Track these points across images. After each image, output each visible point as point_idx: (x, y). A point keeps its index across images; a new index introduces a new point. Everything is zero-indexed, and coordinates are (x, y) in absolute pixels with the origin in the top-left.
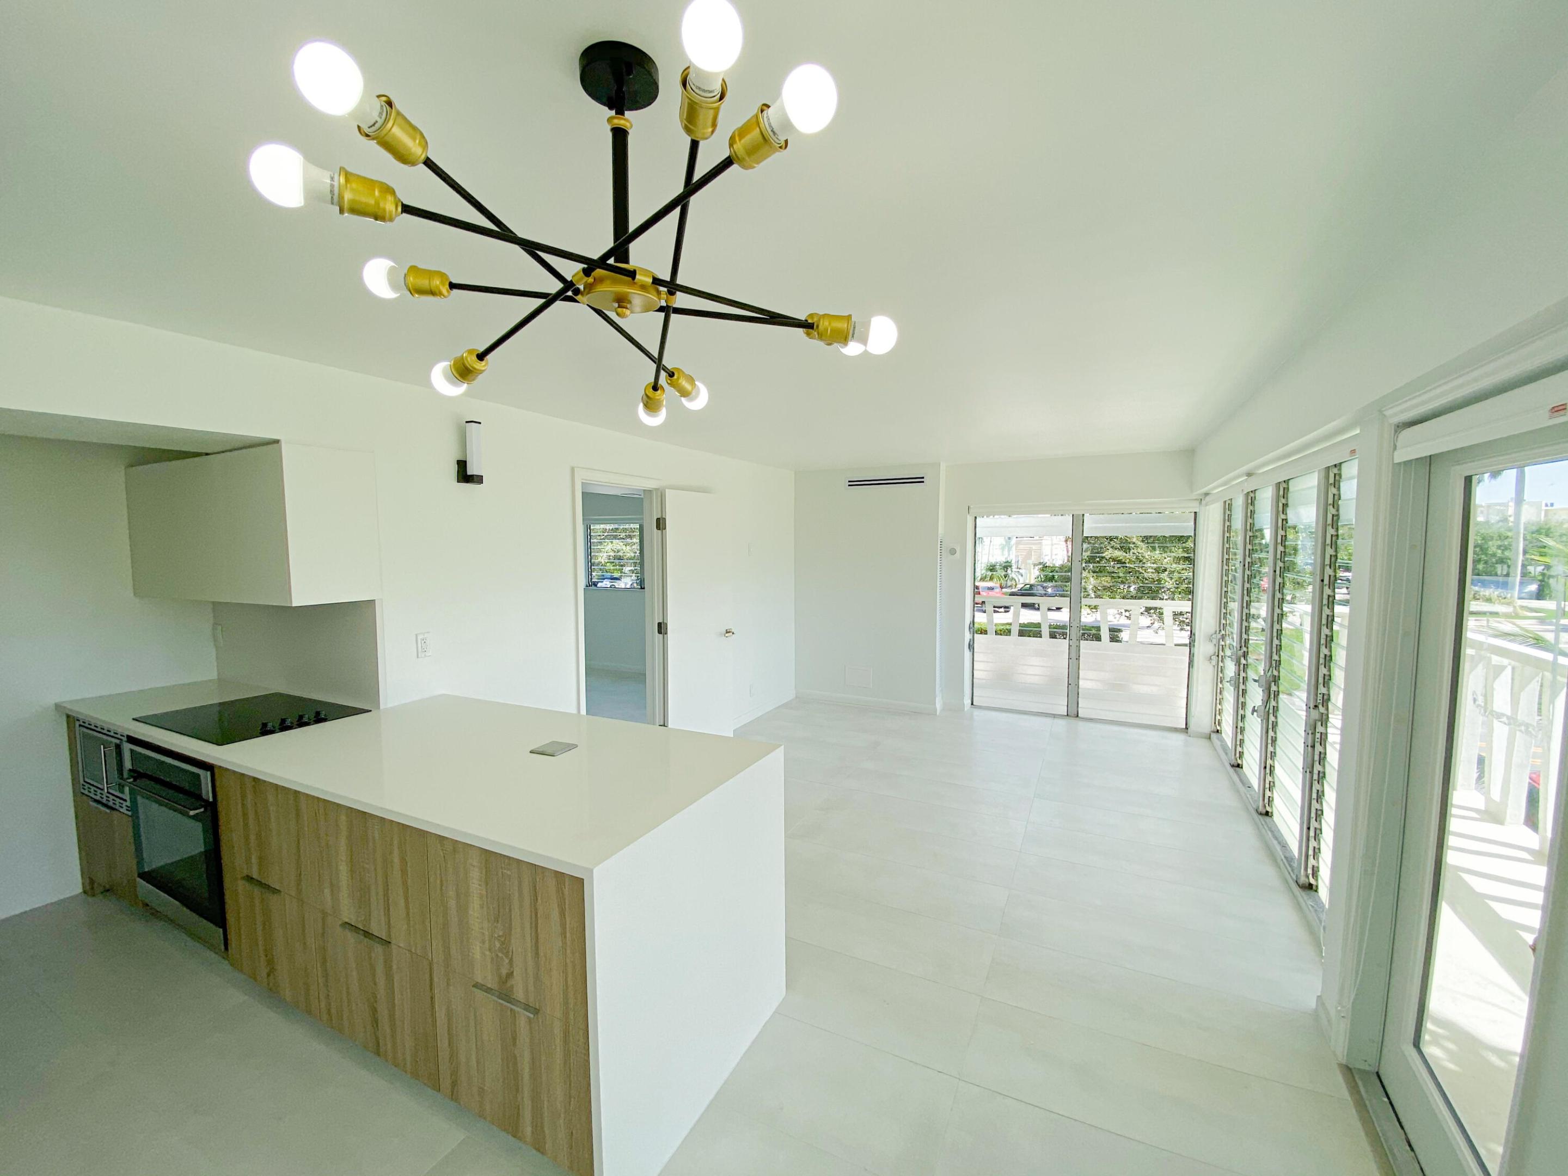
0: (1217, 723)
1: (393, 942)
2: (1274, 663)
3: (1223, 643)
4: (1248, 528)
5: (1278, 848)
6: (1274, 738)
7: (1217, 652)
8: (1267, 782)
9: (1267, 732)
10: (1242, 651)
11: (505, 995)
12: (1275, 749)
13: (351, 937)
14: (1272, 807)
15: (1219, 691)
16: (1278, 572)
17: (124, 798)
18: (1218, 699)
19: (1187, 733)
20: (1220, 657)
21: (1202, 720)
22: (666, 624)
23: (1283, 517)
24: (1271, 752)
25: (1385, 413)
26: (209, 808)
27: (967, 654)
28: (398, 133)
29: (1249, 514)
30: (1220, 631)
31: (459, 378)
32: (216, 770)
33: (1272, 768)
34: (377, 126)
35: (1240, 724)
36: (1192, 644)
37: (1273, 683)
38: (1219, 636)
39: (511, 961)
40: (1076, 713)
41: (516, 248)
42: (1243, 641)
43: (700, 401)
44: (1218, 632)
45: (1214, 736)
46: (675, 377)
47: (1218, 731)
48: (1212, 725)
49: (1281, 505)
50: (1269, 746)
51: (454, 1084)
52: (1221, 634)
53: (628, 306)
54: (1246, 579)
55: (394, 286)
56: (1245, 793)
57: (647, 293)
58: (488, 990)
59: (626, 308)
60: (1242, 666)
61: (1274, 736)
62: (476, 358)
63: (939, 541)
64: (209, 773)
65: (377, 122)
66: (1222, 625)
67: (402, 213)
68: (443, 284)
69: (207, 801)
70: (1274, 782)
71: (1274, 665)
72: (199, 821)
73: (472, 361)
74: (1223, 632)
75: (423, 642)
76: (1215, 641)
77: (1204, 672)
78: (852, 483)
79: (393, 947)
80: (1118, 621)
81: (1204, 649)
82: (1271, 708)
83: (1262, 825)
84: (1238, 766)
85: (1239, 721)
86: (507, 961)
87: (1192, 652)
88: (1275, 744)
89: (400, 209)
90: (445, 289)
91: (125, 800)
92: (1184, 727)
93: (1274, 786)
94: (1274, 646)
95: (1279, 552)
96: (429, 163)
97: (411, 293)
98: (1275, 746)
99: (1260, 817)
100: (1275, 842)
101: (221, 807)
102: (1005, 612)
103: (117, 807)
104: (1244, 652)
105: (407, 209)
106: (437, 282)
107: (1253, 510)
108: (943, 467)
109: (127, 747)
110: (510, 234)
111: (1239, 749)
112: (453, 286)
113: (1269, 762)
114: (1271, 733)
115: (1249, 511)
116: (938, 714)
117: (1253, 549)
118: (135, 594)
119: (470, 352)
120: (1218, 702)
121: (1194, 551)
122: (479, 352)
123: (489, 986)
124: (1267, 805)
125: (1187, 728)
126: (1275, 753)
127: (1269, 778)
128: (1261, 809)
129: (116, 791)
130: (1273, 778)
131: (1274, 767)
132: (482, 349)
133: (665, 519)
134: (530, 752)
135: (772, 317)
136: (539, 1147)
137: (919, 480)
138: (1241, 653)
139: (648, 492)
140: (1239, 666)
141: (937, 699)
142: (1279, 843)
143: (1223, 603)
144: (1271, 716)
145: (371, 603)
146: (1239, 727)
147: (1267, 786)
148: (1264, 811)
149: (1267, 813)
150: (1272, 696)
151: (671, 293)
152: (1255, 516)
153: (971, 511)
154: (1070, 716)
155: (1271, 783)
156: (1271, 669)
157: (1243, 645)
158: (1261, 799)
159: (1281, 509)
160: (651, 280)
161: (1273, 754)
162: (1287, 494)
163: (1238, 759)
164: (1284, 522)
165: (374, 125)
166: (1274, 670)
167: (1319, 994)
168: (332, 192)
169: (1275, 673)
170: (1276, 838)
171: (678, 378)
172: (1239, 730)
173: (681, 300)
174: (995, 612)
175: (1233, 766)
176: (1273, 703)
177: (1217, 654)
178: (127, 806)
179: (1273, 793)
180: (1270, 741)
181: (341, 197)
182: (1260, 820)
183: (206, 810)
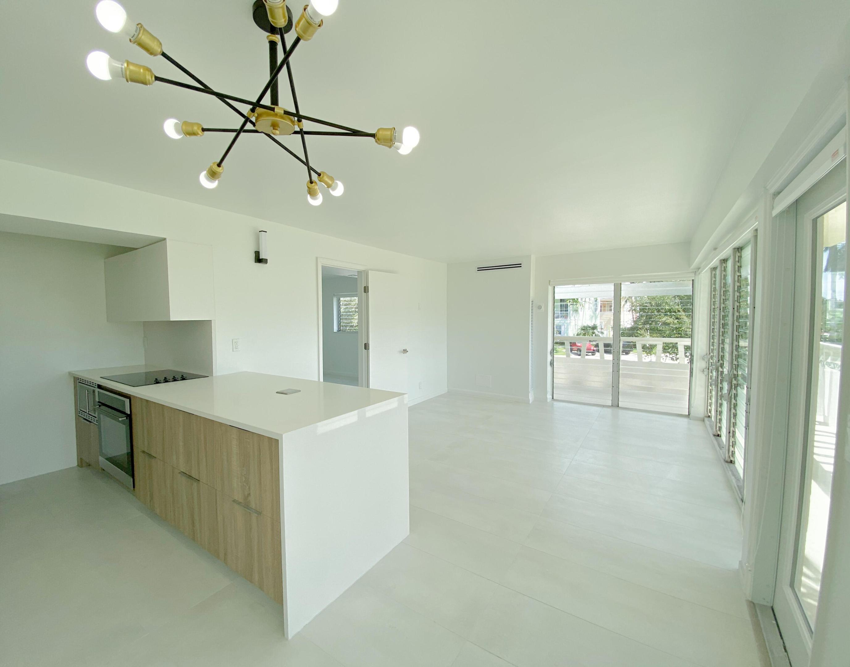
0: (708, 411)
1: (201, 480)
2: (734, 366)
3: (712, 361)
4: (722, 285)
5: (734, 481)
6: (735, 414)
7: (708, 366)
8: (731, 442)
9: (730, 410)
10: (720, 363)
11: (246, 505)
12: (736, 421)
13: (184, 479)
14: (734, 457)
15: (709, 391)
16: (736, 309)
17: (96, 416)
18: (709, 396)
19: (689, 417)
20: (710, 369)
21: (699, 408)
22: (369, 344)
23: (738, 274)
24: (733, 423)
25: (767, 188)
26: (128, 418)
27: (549, 368)
28: (145, 39)
29: (723, 277)
30: (710, 353)
31: (211, 177)
32: (132, 397)
33: (734, 433)
34: (135, 36)
35: (719, 409)
36: (692, 362)
37: (734, 379)
38: (709, 357)
39: (249, 488)
40: (617, 404)
41: (214, 97)
42: (720, 356)
43: (339, 190)
44: (708, 354)
45: (706, 419)
46: (321, 176)
47: (709, 416)
48: (705, 412)
49: (737, 267)
50: (732, 419)
51: (225, 554)
52: (710, 355)
53: (278, 129)
54: (721, 318)
55: (178, 132)
56: (719, 450)
57: (284, 120)
58: (239, 503)
59: (277, 130)
60: (720, 373)
61: (735, 412)
62: (217, 166)
63: (531, 301)
64: (128, 400)
65: (135, 34)
66: (711, 350)
67: (155, 81)
68: (198, 129)
69: (127, 414)
70: (735, 442)
71: (734, 367)
72: (124, 424)
73: (215, 167)
74: (712, 354)
75: (236, 343)
76: (706, 360)
77: (700, 380)
78: (480, 269)
79: (201, 483)
80: (665, 361)
81: (699, 364)
82: (733, 394)
83: (727, 468)
84: (718, 435)
85: (719, 407)
86: (248, 488)
87: (692, 367)
88: (736, 417)
89: (154, 78)
90: (200, 132)
91: (96, 417)
92: (688, 414)
93: (736, 444)
94: (734, 355)
95: (736, 297)
96: (164, 55)
97: (185, 135)
98: (736, 419)
99: (726, 464)
100: (733, 478)
101: (134, 417)
102: (593, 355)
103: (92, 421)
104: (721, 363)
105: (157, 79)
106: (195, 128)
107: (725, 274)
108: (533, 258)
109: (97, 390)
110: (209, 90)
111: (718, 425)
112: (204, 130)
113: (732, 429)
114: (733, 411)
115: (723, 275)
116: (530, 403)
117: (726, 299)
118: (107, 321)
119: (214, 163)
120: (709, 398)
121: (692, 305)
122: (218, 163)
123: (240, 501)
124: (731, 456)
125: (689, 415)
126: (736, 423)
127: (732, 439)
128: (727, 459)
129: (92, 413)
130: (735, 439)
131: (735, 432)
132: (218, 161)
133: (368, 287)
134: (276, 393)
135: (354, 132)
136: (261, 588)
137: (519, 266)
138: (719, 364)
139: (359, 272)
140: (718, 372)
141: (530, 394)
142: (735, 478)
143: (711, 336)
144: (733, 400)
145: (210, 321)
146: (718, 411)
147: (731, 444)
148: (729, 460)
149: (731, 462)
150: (733, 387)
151: (299, 121)
152: (727, 278)
153: (551, 283)
154: (614, 406)
155: (734, 443)
156: (732, 370)
157: (720, 359)
158: (727, 452)
159: (737, 269)
160: (283, 112)
161: (734, 424)
162: (741, 260)
163: (718, 431)
164: (739, 278)
165: (134, 36)
166: (734, 371)
167: (740, 560)
168: (122, 71)
169: (735, 372)
170: (734, 475)
171: (323, 177)
172: (718, 413)
173: (307, 126)
174: (587, 355)
175: (714, 435)
176: (734, 391)
177: (707, 368)
178: (96, 420)
179: (734, 449)
180: (732, 416)
181: (126, 74)
182: (725, 465)
183: (127, 419)
